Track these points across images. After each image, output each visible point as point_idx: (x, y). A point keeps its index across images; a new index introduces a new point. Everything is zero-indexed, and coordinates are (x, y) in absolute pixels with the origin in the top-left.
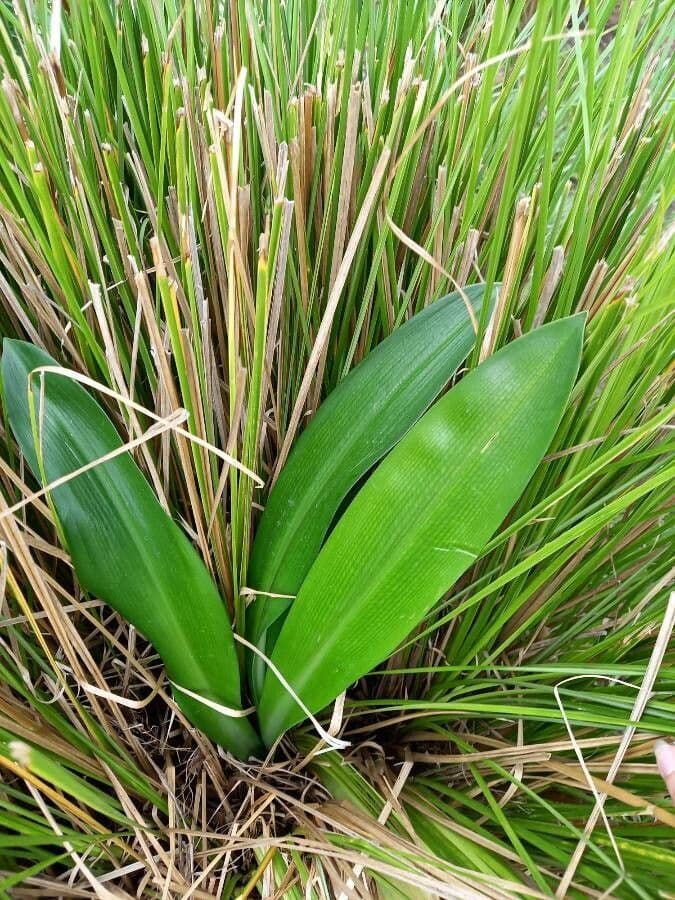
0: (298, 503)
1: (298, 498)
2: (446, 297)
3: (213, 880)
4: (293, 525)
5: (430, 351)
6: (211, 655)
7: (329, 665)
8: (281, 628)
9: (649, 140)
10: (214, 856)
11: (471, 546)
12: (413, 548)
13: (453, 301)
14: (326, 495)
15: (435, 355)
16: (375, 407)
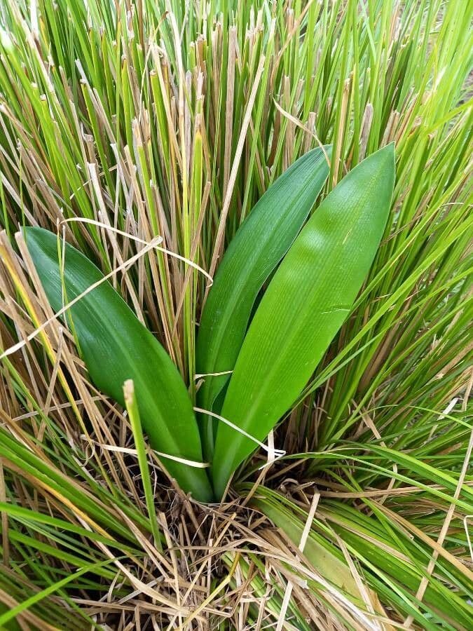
0: (223, 311)
1: (223, 308)
2: (300, 158)
3: (203, 579)
4: (222, 327)
5: (295, 194)
6: (180, 425)
7: (261, 412)
8: (224, 397)
9: (405, 46)
10: (201, 563)
11: (345, 304)
12: (307, 317)
13: (305, 161)
14: (243, 299)
15: (299, 196)
16: (266, 238)
